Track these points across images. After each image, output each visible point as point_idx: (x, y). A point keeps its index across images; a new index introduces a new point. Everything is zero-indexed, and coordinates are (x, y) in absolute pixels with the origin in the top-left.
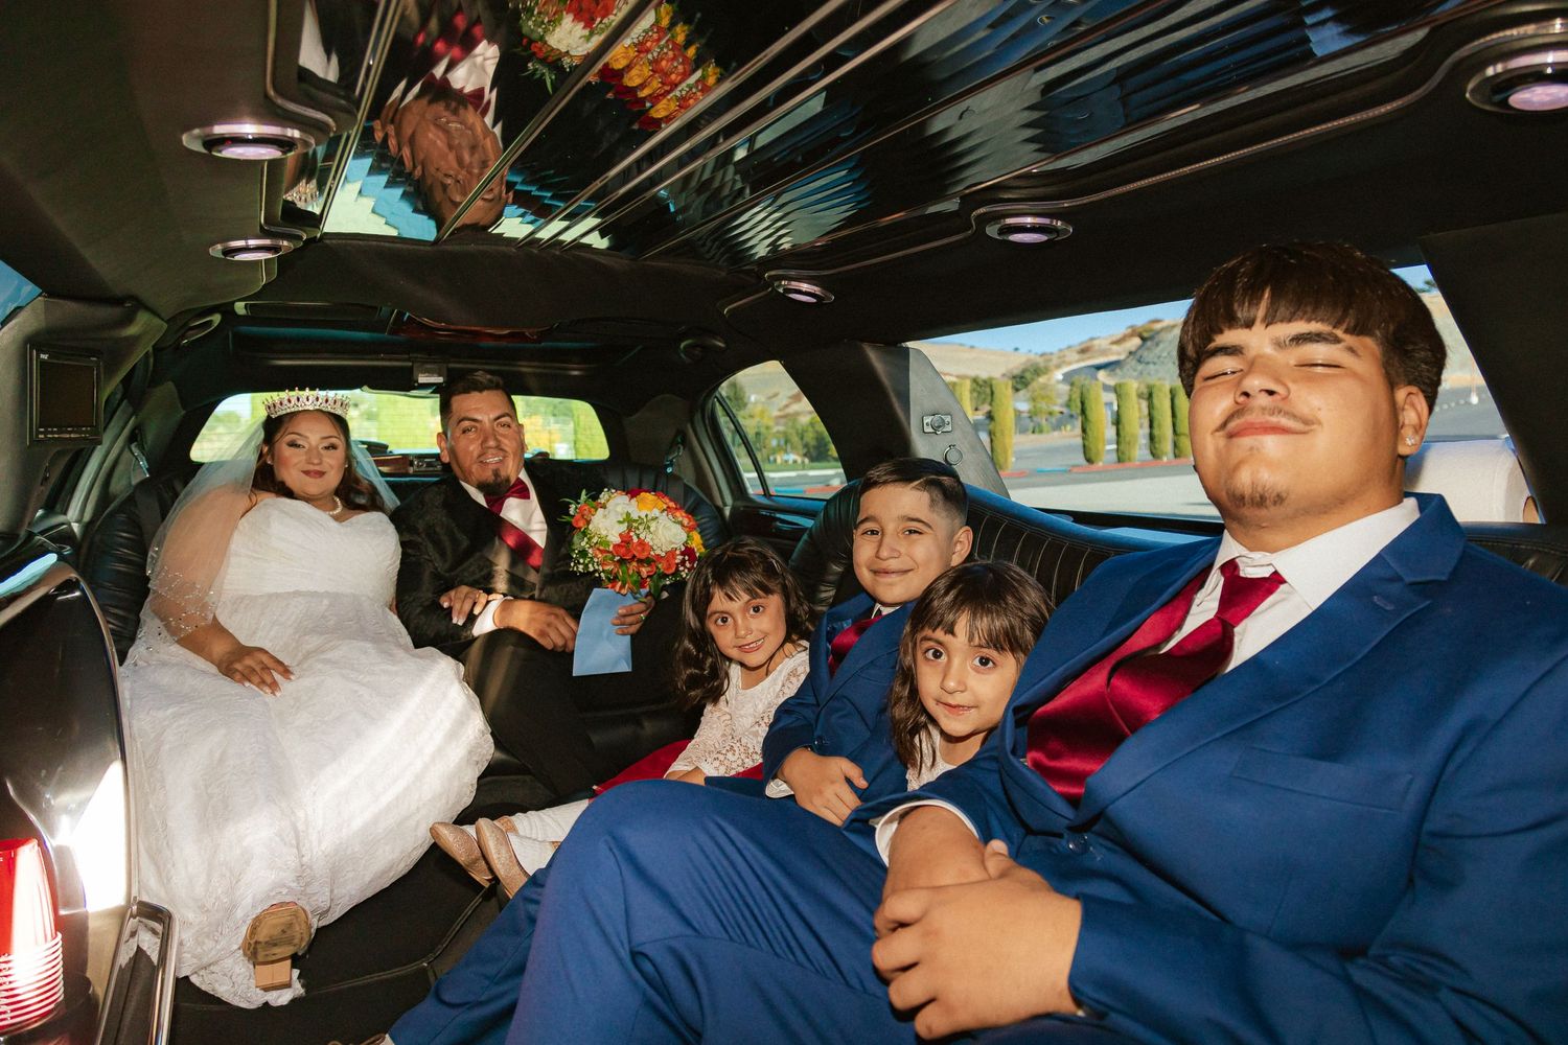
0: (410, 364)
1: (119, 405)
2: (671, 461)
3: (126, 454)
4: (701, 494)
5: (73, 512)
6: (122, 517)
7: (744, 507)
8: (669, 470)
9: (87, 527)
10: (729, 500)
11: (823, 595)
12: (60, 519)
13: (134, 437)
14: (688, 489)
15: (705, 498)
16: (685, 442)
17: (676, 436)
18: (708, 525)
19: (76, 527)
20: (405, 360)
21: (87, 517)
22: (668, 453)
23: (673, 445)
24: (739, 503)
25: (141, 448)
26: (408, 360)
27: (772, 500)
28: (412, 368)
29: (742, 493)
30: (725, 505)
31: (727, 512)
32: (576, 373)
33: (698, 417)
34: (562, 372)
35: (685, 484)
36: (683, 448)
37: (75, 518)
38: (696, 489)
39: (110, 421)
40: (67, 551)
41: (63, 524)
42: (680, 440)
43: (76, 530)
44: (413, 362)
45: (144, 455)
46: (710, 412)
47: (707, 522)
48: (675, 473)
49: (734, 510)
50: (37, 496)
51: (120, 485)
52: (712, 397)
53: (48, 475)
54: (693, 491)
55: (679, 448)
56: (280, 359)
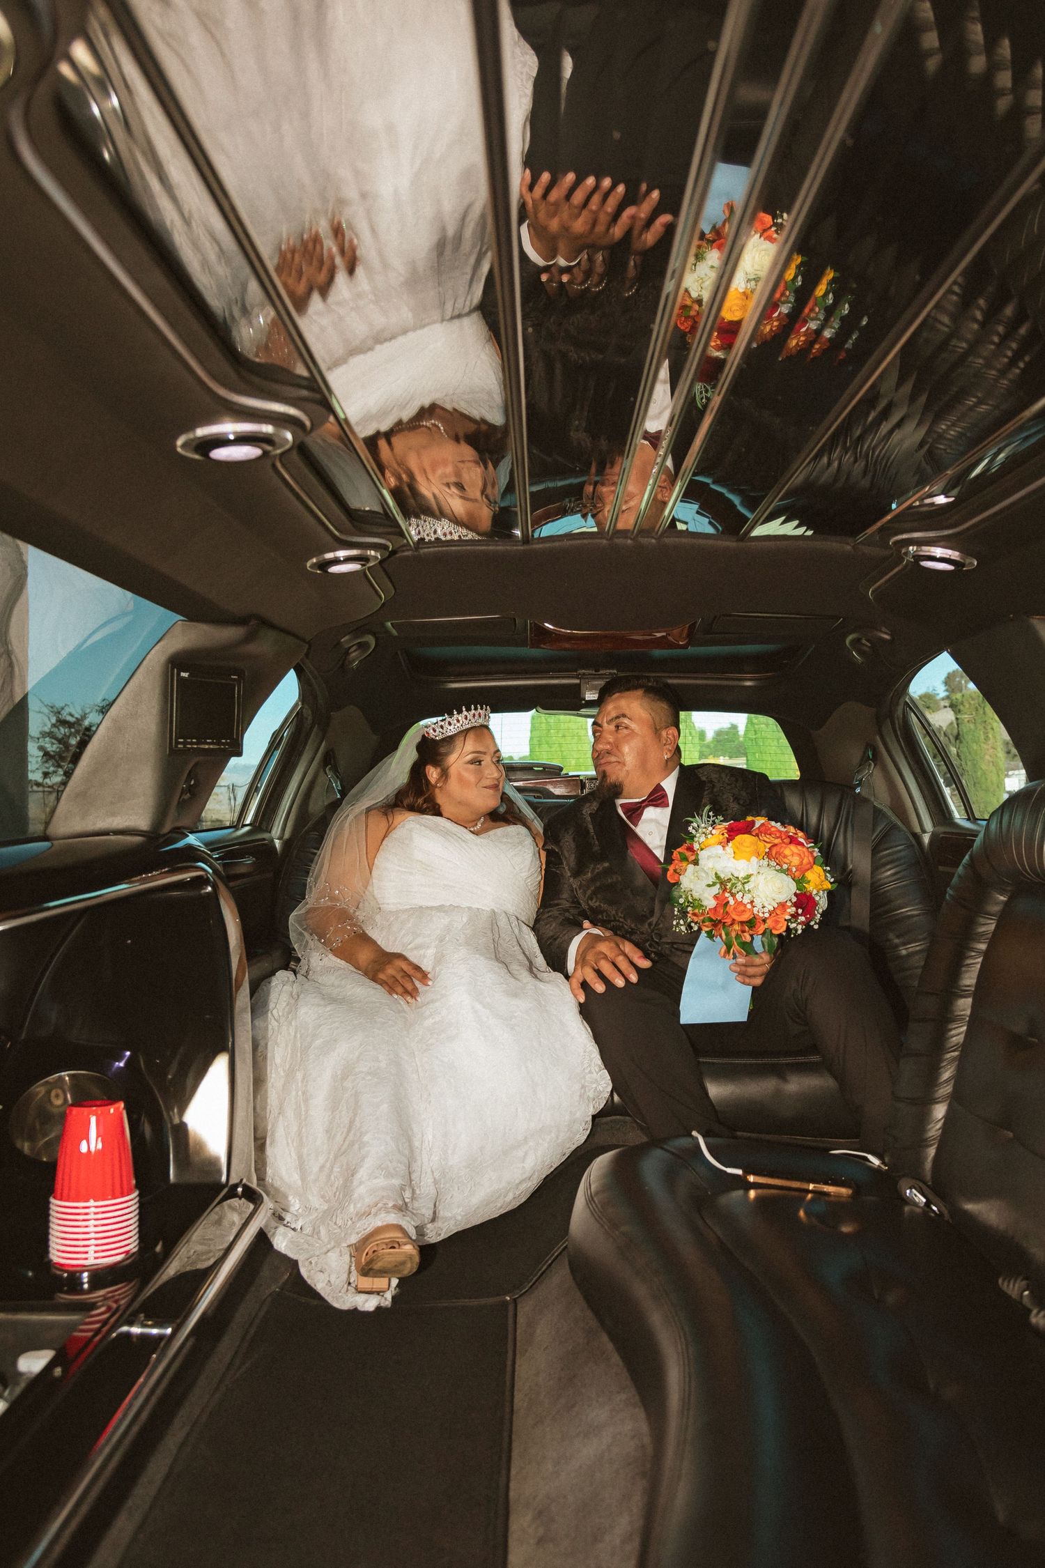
0: (577, 681)
1: (311, 729)
2: (861, 781)
3: (322, 779)
4: (894, 818)
5: (276, 831)
6: (314, 835)
7: (944, 833)
8: (858, 790)
9: (287, 844)
10: (928, 825)
11: (982, 929)
12: (266, 836)
13: (329, 760)
14: (877, 813)
15: (899, 824)
16: (876, 758)
17: (865, 751)
18: (903, 854)
19: (277, 843)
20: (573, 678)
21: (287, 836)
22: (858, 772)
23: (864, 761)
24: (941, 829)
25: (335, 770)
26: (577, 678)
27: (978, 825)
28: (578, 686)
29: (944, 815)
30: (924, 831)
31: (926, 839)
32: (748, 683)
33: (887, 728)
34: (735, 683)
35: (874, 807)
36: (875, 765)
37: (277, 835)
38: (889, 813)
39: (306, 744)
40: (249, 861)
41: (264, 839)
42: (871, 756)
43: (277, 846)
44: (580, 679)
45: (338, 777)
46: (901, 721)
47: (900, 851)
48: (864, 794)
49: (934, 837)
50: (179, 802)
51: (317, 805)
52: (901, 702)
53: (192, 782)
54: (884, 815)
55: (870, 765)
56: (456, 682)
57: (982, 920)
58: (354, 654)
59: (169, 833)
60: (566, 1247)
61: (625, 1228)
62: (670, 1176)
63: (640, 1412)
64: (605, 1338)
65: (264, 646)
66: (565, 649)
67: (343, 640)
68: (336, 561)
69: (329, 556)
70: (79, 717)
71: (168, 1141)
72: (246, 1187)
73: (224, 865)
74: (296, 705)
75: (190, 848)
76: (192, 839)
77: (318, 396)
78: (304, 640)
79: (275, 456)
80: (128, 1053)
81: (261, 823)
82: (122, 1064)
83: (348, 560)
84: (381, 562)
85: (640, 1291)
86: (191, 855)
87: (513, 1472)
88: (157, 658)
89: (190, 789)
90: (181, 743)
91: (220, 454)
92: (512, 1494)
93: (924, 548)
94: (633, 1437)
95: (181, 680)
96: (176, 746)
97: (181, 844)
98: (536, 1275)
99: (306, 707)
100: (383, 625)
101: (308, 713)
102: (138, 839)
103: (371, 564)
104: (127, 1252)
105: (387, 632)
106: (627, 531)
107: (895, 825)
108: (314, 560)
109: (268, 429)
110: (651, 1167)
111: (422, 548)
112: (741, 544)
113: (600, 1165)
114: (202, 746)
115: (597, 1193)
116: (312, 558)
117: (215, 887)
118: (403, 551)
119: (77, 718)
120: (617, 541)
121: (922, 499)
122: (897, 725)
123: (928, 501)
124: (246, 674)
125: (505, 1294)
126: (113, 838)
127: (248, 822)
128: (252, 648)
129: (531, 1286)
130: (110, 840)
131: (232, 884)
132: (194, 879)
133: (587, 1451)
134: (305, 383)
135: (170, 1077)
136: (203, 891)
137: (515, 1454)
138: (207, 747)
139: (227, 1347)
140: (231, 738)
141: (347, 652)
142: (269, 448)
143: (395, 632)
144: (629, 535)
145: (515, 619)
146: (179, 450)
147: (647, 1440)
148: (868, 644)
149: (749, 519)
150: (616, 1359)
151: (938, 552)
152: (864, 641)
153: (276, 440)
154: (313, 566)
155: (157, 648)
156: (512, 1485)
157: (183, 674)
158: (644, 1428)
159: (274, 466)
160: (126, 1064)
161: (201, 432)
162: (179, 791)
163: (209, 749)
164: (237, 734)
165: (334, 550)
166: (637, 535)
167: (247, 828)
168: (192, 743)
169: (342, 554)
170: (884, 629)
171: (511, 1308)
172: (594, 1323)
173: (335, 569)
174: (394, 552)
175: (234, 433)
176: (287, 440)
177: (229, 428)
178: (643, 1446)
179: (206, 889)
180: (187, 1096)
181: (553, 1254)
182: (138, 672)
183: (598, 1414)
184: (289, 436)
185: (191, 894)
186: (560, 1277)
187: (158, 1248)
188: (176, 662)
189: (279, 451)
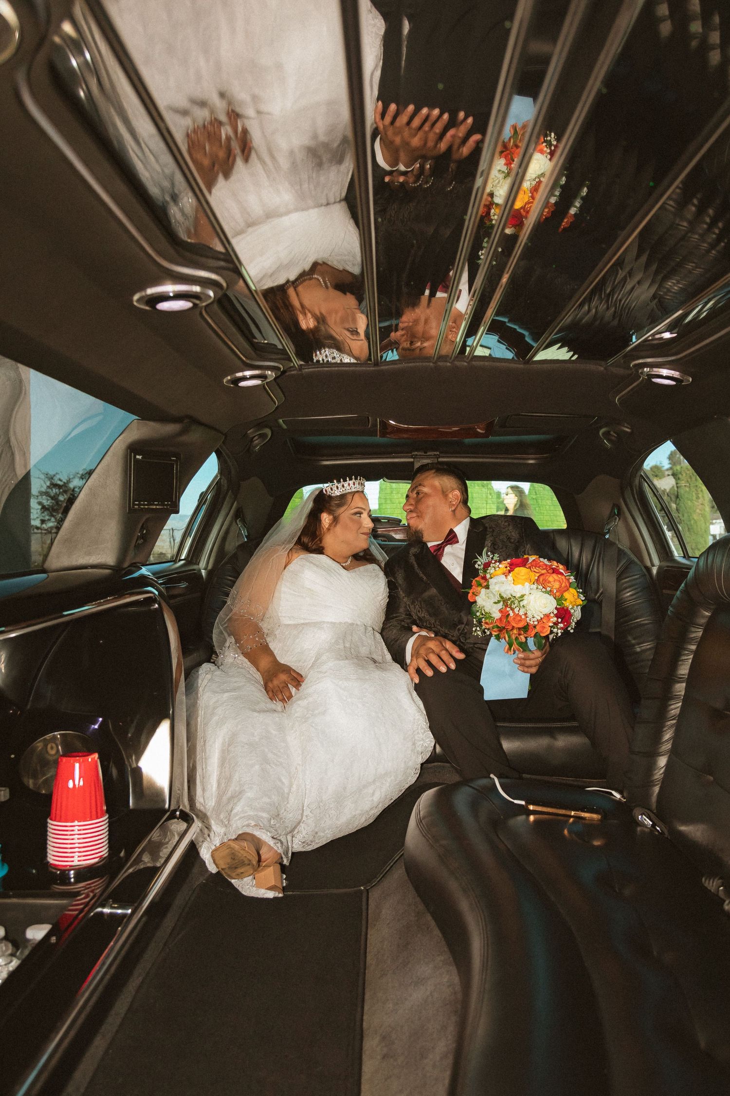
0: (412, 460)
1: (227, 493)
2: (609, 530)
3: (234, 527)
4: (632, 556)
5: (202, 564)
6: (229, 567)
7: (668, 567)
8: (607, 537)
9: (210, 573)
10: (656, 561)
11: (693, 635)
12: (195, 567)
13: (239, 514)
14: (621, 553)
15: (636, 560)
16: (620, 514)
17: (613, 509)
18: (638, 581)
19: (203, 572)
20: (409, 457)
21: (210, 567)
22: (608, 524)
23: (612, 516)
24: (665, 564)
25: (244, 521)
26: (411, 457)
27: (691, 561)
28: (413, 463)
29: (667, 554)
30: (653, 565)
31: (655, 571)
32: (531, 462)
33: (628, 494)
34: (521, 461)
35: (619, 548)
36: (619, 519)
37: (203, 566)
38: (628, 552)
39: (223, 503)
40: (183, 585)
41: (194, 570)
42: (616, 513)
43: (203, 574)
44: (414, 458)
45: (245, 527)
46: (638, 488)
47: (637, 579)
48: (611, 539)
49: (660, 568)
50: (135, 546)
51: (231, 546)
52: (638, 474)
53: (145, 532)
54: (625, 554)
55: (615, 519)
56: (327, 460)
57: (693, 629)
58: (257, 442)
59: (129, 566)
60: (403, 854)
61: (444, 842)
62: (474, 806)
63: (453, 969)
64: (429, 918)
65: (195, 436)
66: (404, 438)
67: (249, 432)
68: (244, 379)
69: (240, 374)
70: (66, 481)
71: (128, 779)
72: (182, 812)
73: (167, 588)
74: (216, 477)
75: (143, 577)
76: (144, 571)
77: (231, 266)
78: (222, 433)
79: (201, 308)
80: (101, 719)
81: (192, 559)
82: (96, 727)
83: (253, 377)
84: (275, 379)
85: (453, 886)
86: (144, 581)
87: (366, 1008)
88: (120, 446)
89: (143, 537)
90: (136, 505)
91: (164, 306)
92: (365, 1024)
93: (655, 369)
94: (449, 986)
95: (136, 460)
96: (133, 507)
97: (136, 575)
98: (382, 873)
99: (223, 478)
100: (276, 421)
101: (224, 482)
102: (107, 571)
103: (268, 380)
104: (101, 857)
105: (280, 426)
106: (447, 356)
107: (633, 560)
108: (229, 378)
109: (197, 289)
110: (462, 800)
111: (303, 369)
112: (527, 366)
113: (427, 797)
114: (151, 507)
115: (424, 818)
116: (227, 376)
117: (159, 604)
118: (291, 371)
119: (64, 483)
120: (440, 364)
121: (653, 335)
122: (635, 492)
123: (658, 336)
124: (182, 456)
125: (360, 886)
126: (90, 570)
127: (183, 557)
128: (184, 438)
129: (379, 881)
130: (88, 572)
131: (172, 601)
132: (145, 599)
133: (417, 995)
134: (222, 257)
135: (130, 735)
136: (152, 608)
137: (367, 997)
138: (154, 507)
139: (169, 922)
140: (172, 501)
141: (252, 440)
142: (197, 302)
143: (285, 427)
144: (448, 359)
145: (368, 418)
146: (135, 303)
147: (458, 988)
148: (615, 434)
149: (533, 347)
150: (437, 932)
151: (665, 372)
152: (612, 433)
153: (202, 296)
154: (228, 381)
155: (120, 438)
156: (365, 1017)
157: (138, 457)
158: (456, 980)
159: (201, 314)
160: (100, 726)
161: (150, 291)
162: (136, 538)
163: (157, 509)
164: (176, 497)
165: (242, 371)
166: (454, 360)
167: (182, 562)
168: (144, 505)
169: (248, 373)
170: (626, 425)
171: (364, 895)
172: (421, 907)
173: (243, 384)
174: (284, 372)
175: (173, 292)
176: (210, 297)
177: (170, 288)
178: (455, 993)
179: (154, 606)
180: (142, 747)
181: (394, 859)
182: (107, 455)
183: (424, 970)
184: (211, 294)
185: (143, 609)
186: (399, 873)
187: (122, 854)
188: (133, 448)
189: (204, 304)
